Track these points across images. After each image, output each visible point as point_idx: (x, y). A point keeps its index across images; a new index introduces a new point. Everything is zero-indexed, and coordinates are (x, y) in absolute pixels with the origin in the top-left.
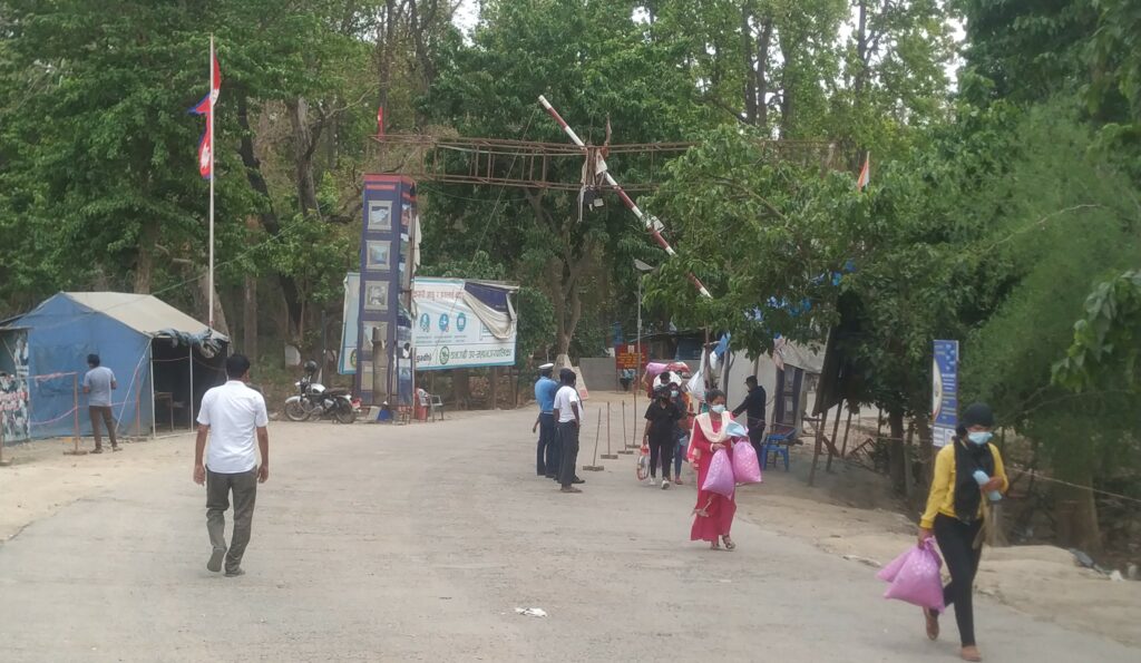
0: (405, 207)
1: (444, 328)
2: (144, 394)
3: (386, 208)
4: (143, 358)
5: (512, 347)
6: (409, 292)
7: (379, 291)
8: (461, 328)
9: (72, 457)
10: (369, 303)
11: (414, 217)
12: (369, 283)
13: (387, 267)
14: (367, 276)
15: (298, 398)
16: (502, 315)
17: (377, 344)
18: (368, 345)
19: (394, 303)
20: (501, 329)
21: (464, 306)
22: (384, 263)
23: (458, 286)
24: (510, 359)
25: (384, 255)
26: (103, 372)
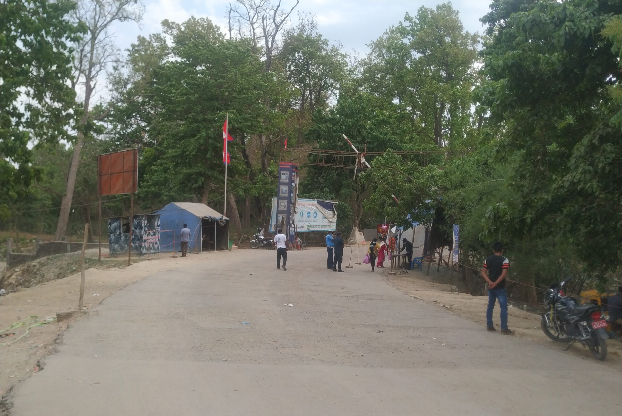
0: (293, 174)
1: (309, 217)
2: (198, 238)
3: (287, 174)
4: (198, 225)
5: (334, 224)
6: (294, 204)
7: (284, 203)
8: (315, 217)
9: (172, 258)
10: (280, 208)
11: (297, 177)
12: (280, 201)
13: (287, 195)
14: (280, 198)
15: (254, 241)
16: (331, 213)
17: (283, 222)
18: (280, 223)
19: (289, 208)
20: (330, 218)
21: (317, 209)
22: (286, 193)
23: (315, 202)
24: (334, 228)
25: (286, 191)
26: (186, 230)
